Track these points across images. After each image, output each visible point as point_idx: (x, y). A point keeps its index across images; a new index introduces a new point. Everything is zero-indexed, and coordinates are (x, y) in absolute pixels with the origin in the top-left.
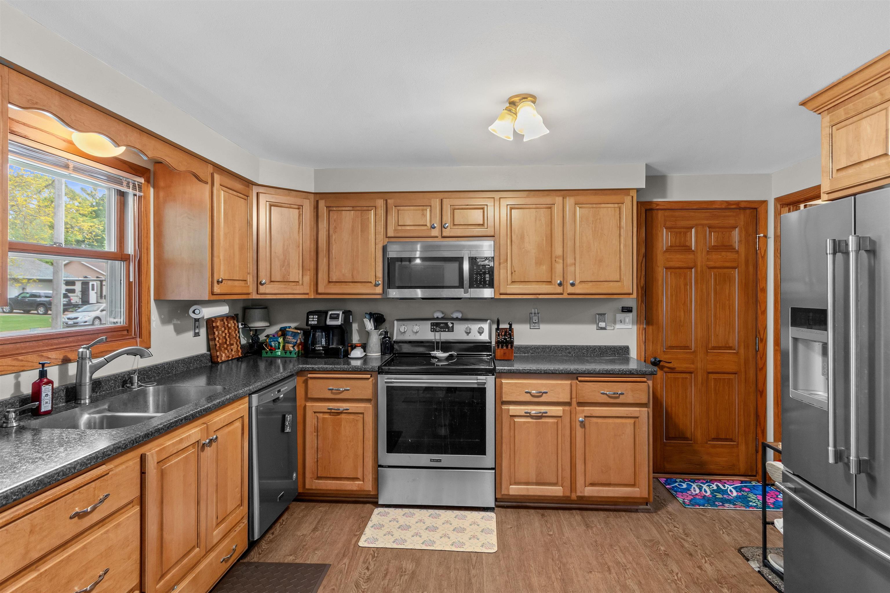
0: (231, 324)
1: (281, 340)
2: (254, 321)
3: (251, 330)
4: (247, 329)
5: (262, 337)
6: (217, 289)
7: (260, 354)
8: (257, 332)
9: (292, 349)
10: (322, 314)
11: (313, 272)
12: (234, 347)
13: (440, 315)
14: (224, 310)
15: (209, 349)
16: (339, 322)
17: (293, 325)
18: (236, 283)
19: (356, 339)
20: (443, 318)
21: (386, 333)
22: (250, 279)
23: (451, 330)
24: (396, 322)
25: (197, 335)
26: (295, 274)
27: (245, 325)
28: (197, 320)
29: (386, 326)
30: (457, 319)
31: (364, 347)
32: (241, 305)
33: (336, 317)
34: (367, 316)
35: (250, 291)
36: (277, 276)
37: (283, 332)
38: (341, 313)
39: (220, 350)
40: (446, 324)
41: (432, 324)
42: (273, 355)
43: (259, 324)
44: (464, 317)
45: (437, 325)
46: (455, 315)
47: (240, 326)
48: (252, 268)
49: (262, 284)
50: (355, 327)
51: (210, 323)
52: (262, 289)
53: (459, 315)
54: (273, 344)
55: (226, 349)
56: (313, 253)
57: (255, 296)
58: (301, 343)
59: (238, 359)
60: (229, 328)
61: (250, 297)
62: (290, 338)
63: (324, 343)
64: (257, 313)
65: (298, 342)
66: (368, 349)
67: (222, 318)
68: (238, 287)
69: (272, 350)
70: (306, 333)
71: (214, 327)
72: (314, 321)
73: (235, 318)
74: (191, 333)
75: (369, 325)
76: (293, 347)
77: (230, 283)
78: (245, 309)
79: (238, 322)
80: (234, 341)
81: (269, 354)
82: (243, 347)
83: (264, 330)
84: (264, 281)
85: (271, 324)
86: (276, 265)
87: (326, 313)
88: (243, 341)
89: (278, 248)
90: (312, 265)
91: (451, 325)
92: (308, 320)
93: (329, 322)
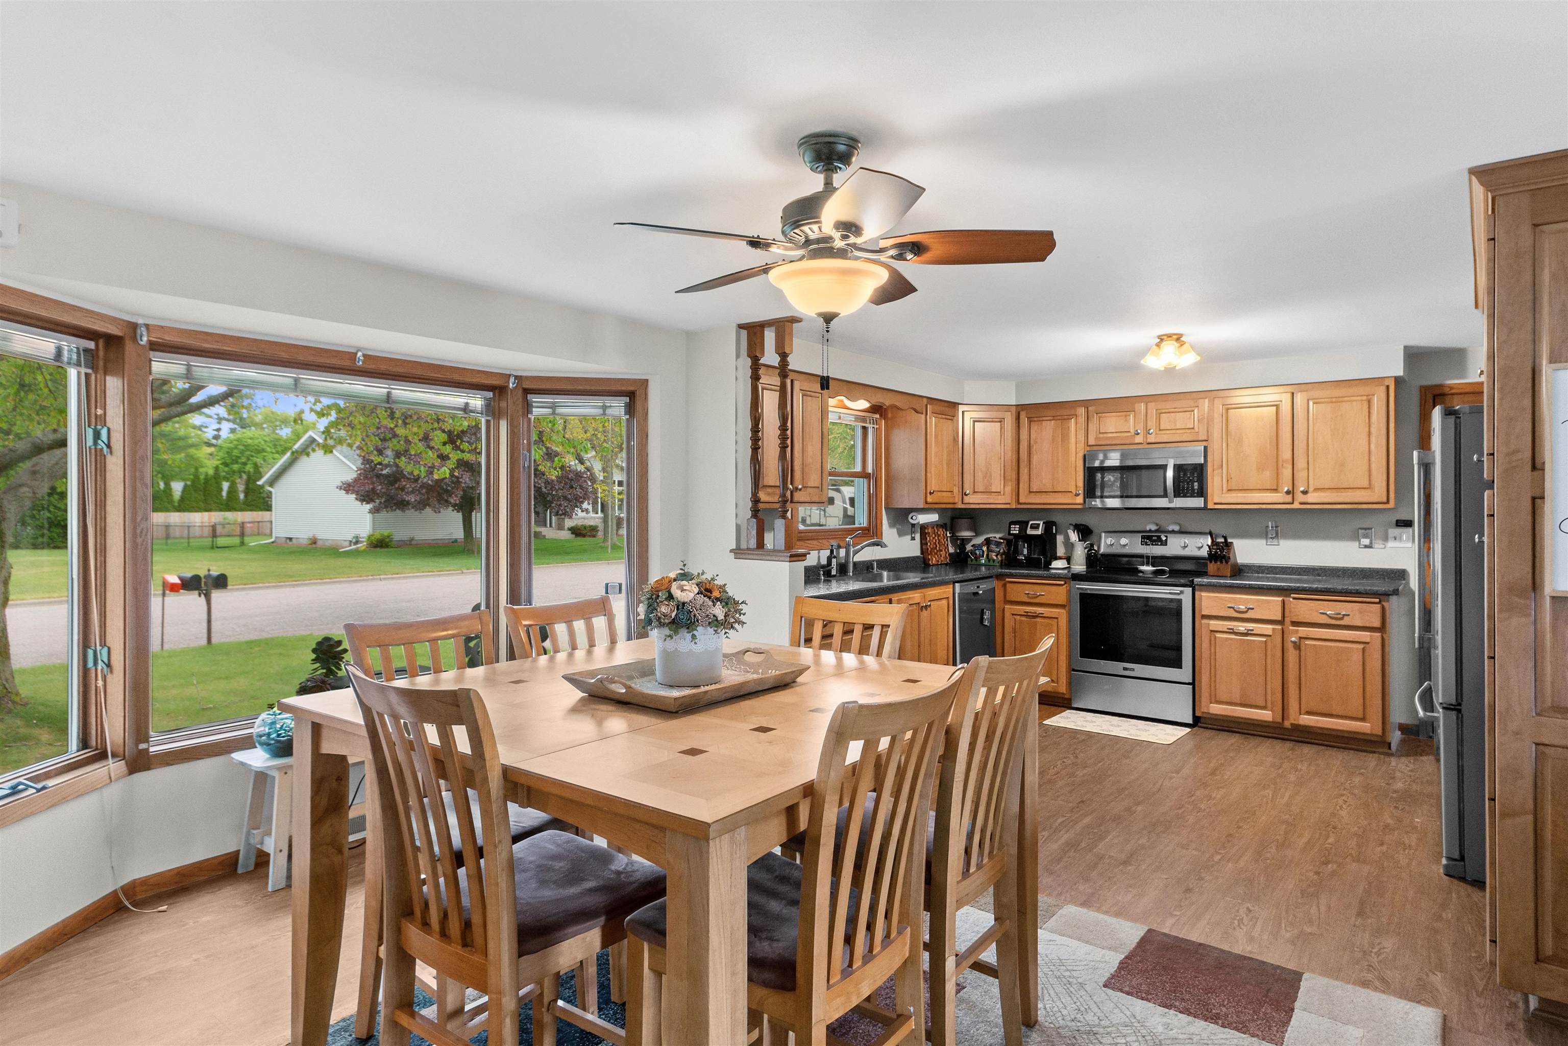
0: (941, 532)
1: (985, 548)
2: (961, 531)
3: (958, 539)
4: (954, 539)
5: (969, 547)
6: (929, 499)
7: (967, 561)
8: (964, 541)
9: (995, 558)
10: (1024, 525)
11: (1014, 483)
12: (943, 553)
13: (1154, 528)
14: (934, 517)
15: (922, 553)
16: (1039, 532)
17: (998, 536)
18: (944, 494)
19: (1061, 551)
20: (1156, 531)
21: (1092, 545)
22: (956, 490)
23: (1165, 543)
24: (1103, 534)
25: (913, 539)
26: (997, 485)
27: (953, 533)
28: (913, 525)
29: (1094, 538)
30: (1173, 532)
31: (1068, 559)
32: (949, 514)
33: (1036, 527)
34: (1072, 527)
35: (956, 501)
36: (980, 487)
37: (988, 542)
38: (1041, 523)
39: (931, 554)
40: (1159, 537)
41: (1143, 537)
42: (978, 563)
43: (966, 534)
44: (1183, 530)
45: (1149, 538)
46: (1170, 528)
47: (948, 535)
48: (957, 479)
49: (966, 495)
50: (1060, 539)
51: (923, 528)
52: (966, 499)
53: (1177, 528)
54: (977, 552)
55: (936, 554)
56: (1015, 464)
57: (960, 506)
58: (1004, 553)
59: (946, 564)
60: (939, 536)
61: (956, 506)
62: (993, 547)
63: (1025, 552)
64: (964, 522)
65: (1002, 551)
66: (1073, 562)
67: (933, 525)
68: (945, 497)
69: (977, 558)
70: (1009, 543)
71: (926, 533)
72: (1015, 530)
73: (944, 526)
74: (909, 537)
75: (1074, 536)
76: (997, 556)
77: (939, 493)
78: (953, 519)
79: (946, 530)
80: (942, 548)
81: (974, 562)
82: (950, 554)
83: (969, 540)
84: (968, 492)
85: (977, 534)
86: (979, 476)
87: (1027, 523)
88: (951, 550)
89: (981, 461)
90: (1014, 476)
91: (1164, 539)
92: (1010, 530)
93: (1030, 532)
